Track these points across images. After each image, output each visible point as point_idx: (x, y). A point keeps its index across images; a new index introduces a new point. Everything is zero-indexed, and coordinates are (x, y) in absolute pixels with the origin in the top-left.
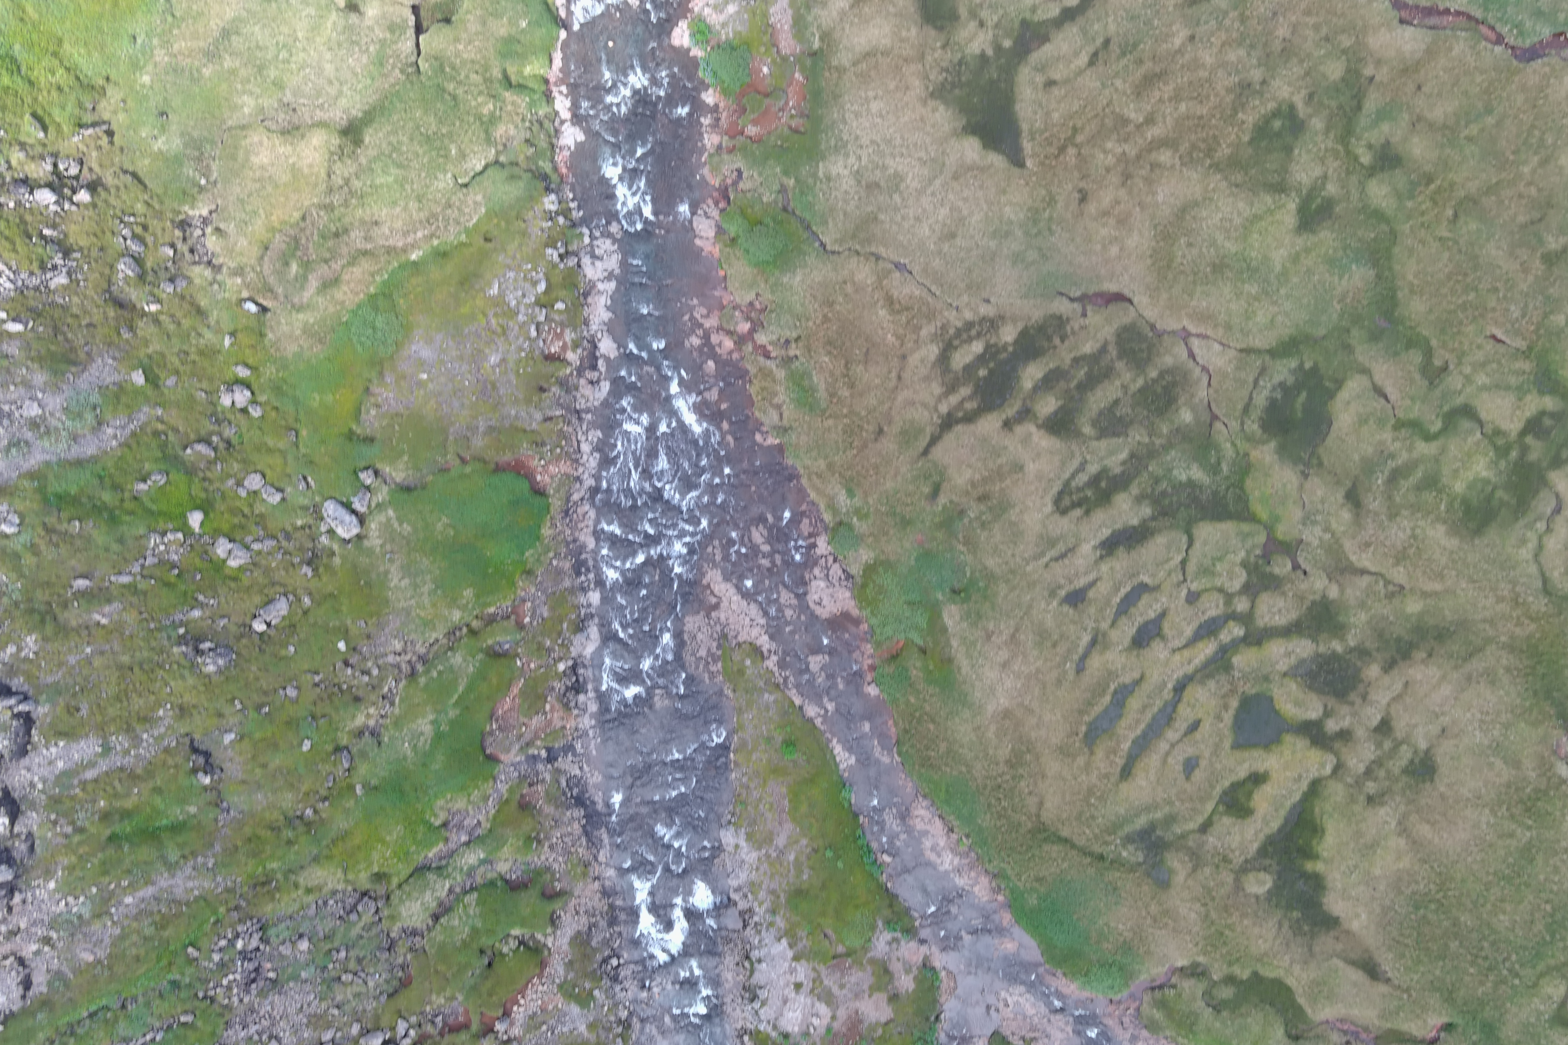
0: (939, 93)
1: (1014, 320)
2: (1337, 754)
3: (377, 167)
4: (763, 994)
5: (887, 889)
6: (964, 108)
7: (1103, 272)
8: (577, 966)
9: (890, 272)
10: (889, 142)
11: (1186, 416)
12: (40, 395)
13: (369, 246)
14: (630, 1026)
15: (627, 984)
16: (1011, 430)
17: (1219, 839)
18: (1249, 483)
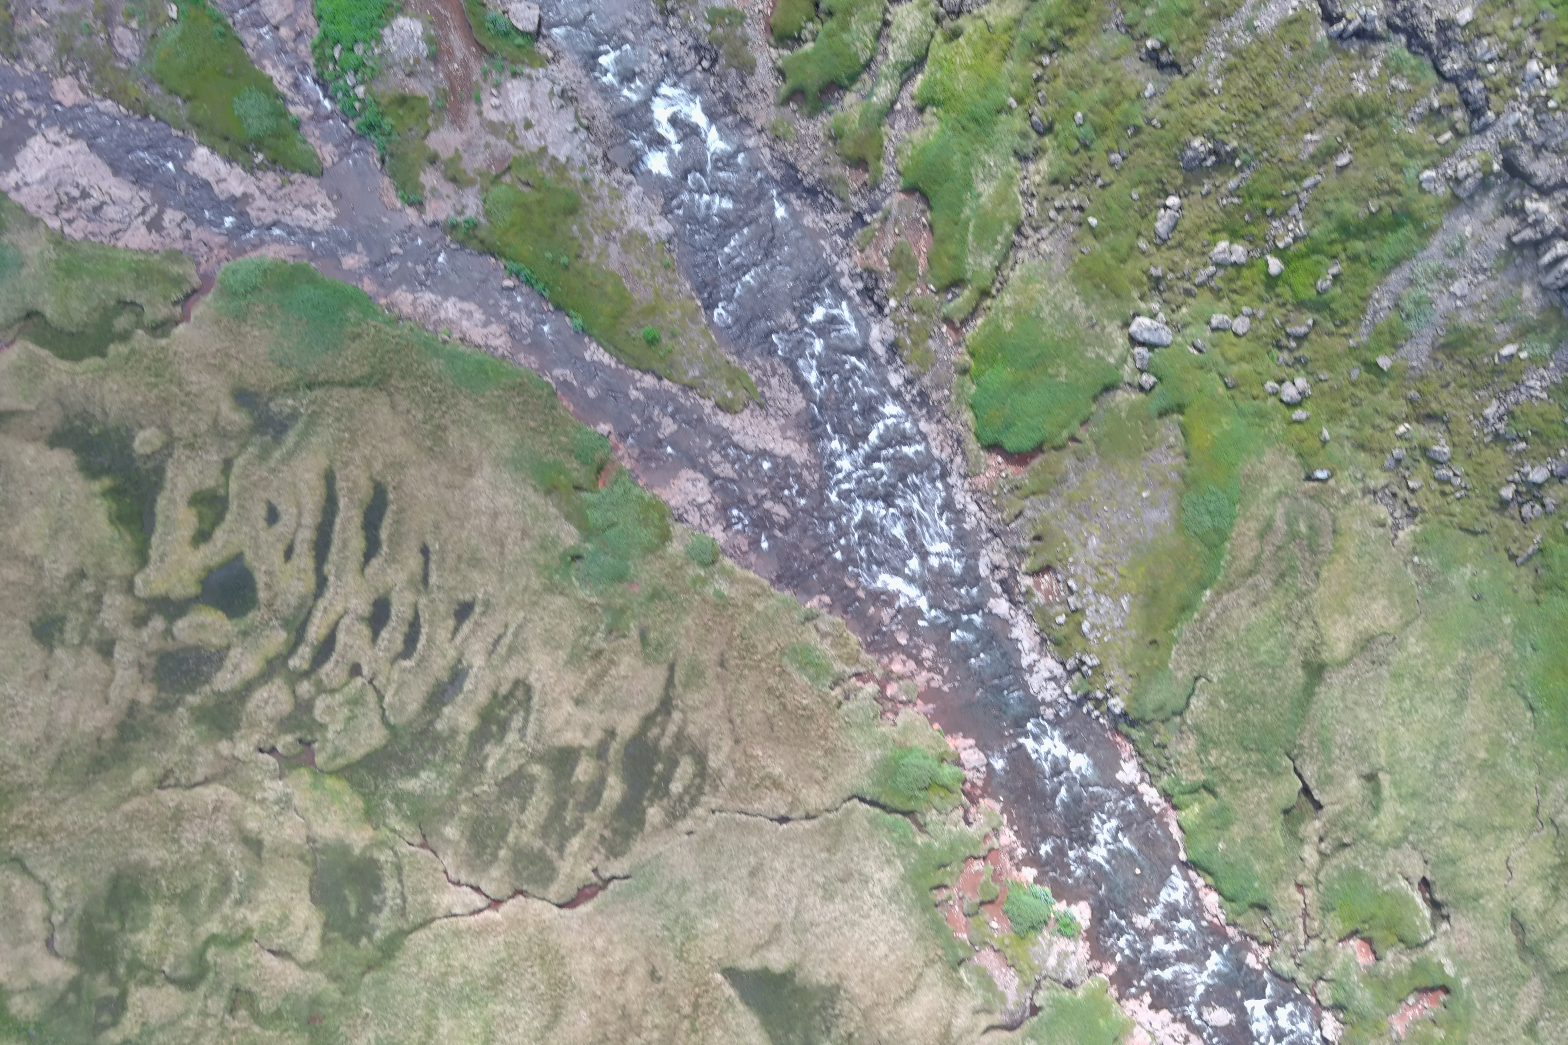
0: (832, 993)
1: (656, 830)
2: (139, 600)
3: (1279, 653)
4: (557, 102)
5: (493, 255)
6: (802, 992)
7: (599, 919)
8: (739, 44)
9: (791, 810)
10: (853, 924)
11: (451, 831)
12: (1459, 303)
13: (1250, 581)
14: (662, 13)
15: (684, 49)
16: (606, 731)
17: (207, 462)
18: (360, 804)
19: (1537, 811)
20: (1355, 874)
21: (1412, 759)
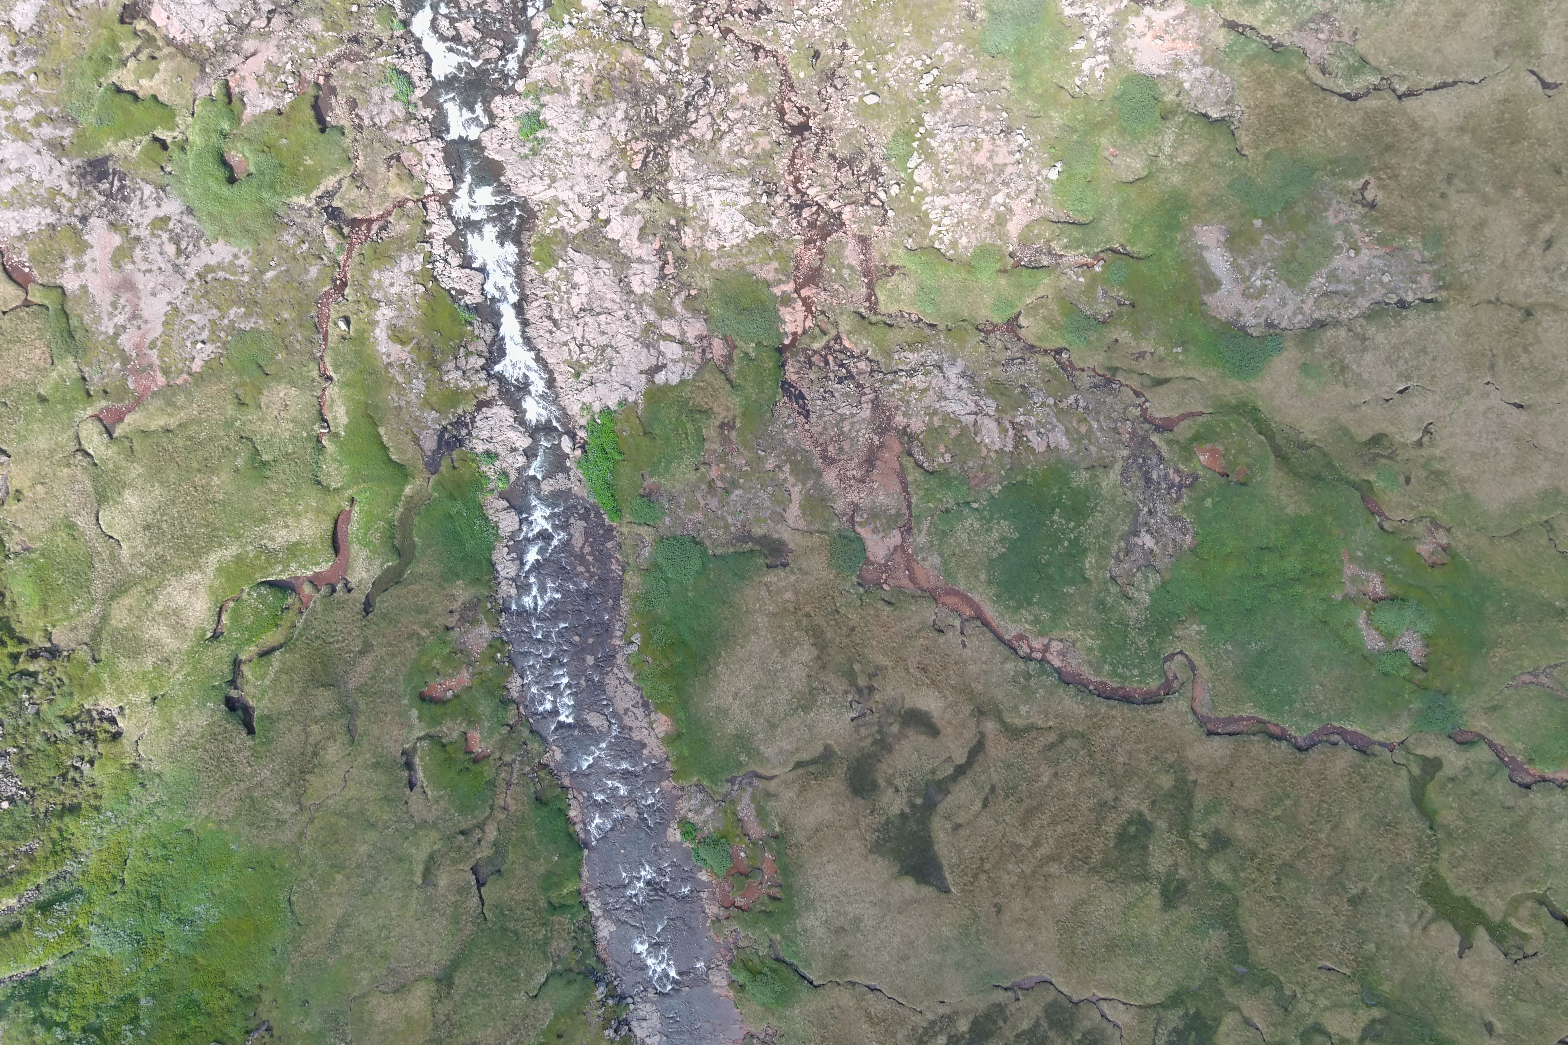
0: (876, 848)
1: (966, 1015)
3: (468, 1001)
6: (896, 856)
7: (1025, 965)
9: (865, 994)
10: (845, 893)
19: (312, 820)
20: (464, 809)
21: (393, 888)
